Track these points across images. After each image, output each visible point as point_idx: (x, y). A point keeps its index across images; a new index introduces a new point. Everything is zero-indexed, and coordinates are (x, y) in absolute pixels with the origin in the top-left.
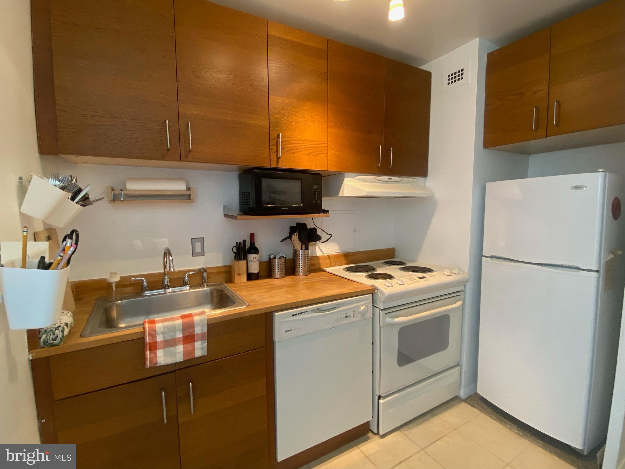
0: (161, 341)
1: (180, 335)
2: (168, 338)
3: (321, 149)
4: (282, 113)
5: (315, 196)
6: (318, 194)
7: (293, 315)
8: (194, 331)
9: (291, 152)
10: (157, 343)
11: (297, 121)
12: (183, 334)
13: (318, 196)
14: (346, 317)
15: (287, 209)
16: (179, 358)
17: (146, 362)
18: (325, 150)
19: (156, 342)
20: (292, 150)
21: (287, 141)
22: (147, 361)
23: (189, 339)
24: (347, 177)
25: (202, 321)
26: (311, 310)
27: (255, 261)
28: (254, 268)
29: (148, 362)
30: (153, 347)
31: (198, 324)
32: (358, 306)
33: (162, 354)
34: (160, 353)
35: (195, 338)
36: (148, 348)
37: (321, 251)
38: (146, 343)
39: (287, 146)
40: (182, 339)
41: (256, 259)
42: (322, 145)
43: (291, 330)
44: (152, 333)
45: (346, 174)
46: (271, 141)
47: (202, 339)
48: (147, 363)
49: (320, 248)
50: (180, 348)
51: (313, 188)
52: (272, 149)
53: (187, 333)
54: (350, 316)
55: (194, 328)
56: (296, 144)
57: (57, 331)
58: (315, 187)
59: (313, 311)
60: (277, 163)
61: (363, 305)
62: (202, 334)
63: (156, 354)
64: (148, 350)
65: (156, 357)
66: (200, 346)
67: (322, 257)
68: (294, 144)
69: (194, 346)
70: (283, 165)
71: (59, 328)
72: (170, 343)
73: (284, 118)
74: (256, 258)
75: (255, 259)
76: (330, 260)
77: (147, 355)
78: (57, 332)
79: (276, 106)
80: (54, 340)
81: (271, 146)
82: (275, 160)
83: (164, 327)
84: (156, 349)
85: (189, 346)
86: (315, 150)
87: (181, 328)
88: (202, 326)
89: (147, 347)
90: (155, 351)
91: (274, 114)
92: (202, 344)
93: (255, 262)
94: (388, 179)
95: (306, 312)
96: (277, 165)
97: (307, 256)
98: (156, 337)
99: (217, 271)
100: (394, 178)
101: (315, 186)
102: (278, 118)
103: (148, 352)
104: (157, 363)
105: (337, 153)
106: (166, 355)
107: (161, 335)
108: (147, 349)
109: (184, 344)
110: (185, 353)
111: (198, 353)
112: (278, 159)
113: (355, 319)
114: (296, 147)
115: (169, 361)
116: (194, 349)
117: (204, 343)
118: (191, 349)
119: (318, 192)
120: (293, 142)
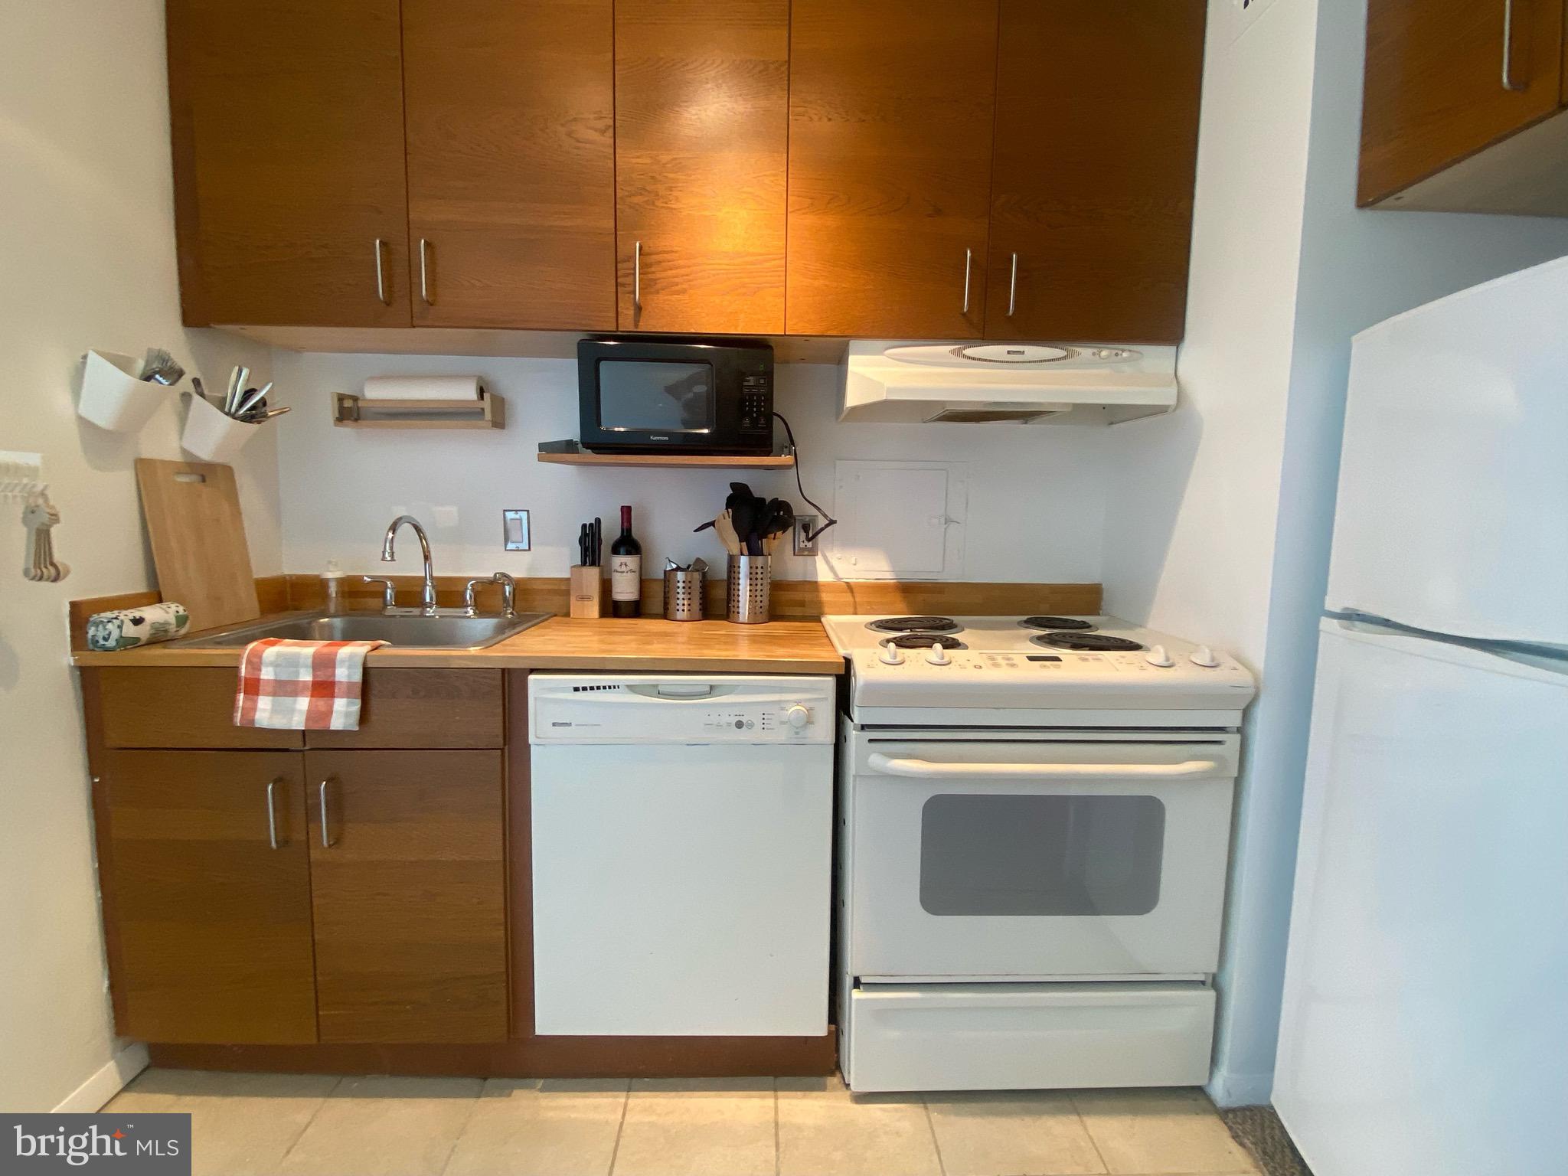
0: (268, 680)
1: (306, 676)
2: (284, 677)
3: (766, 276)
4: (649, 192)
5: (751, 406)
6: (759, 401)
7: (576, 689)
8: (334, 675)
9: (676, 288)
10: (261, 682)
11: (692, 207)
12: (314, 676)
13: (759, 407)
14: (739, 725)
15: (667, 438)
16: (298, 723)
17: (235, 715)
18: (779, 276)
19: (258, 680)
20: (677, 285)
21: (664, 261)
22: (237, 711)
23: (323, 688)
24: (857, 353)
25: (352, 656)
26: (628, 686)
27: (624, 572)
28: (625, 589)
29: (239, 714)
30: (254, 687)
31: (343, 661)
32: (780, 702)
33: (269, 707)
34: (264, 703)
35: (336, 691)
36: (243, 687)
37: (832, 569)
38: (240, 677)
39: (664, 274)
40: (311, 684)
41: (628, 568)
42: (768, 265)
43: (569, 724)
44: (255, 660)
45: (854, 344)
46: (620, 266)
47: (348, 694)
48: (237, 716)
49: (827, 562)
50: (303, 703)
51: (746, 384)
52: (623, 285)
53: (322, 677)
54: (752, 726)
55: (334, 667)
56: (689, 267)
57: (110, 624)
58: (751, 381)
59: (632, 688)
60: (635, 321)
61: (798, 702)
62: (350, 684)
63: (255, 702)
64: (243, 691)
65: (254, 709)
66: (344, 709)
67: (828, 585)
68: (685, 267)
69: (331, 706)
70: (652, 324)
71: (114, 621)
72: (285, 688)
73: (656, 204)
74: (626, 565)
75: (623, 566)
76: (854, 597)
77: (239, 701)
78: (110, 626)
79: (633, 176)
80: (105, 639)
81: (620, 277)
82: (631, 312)
83: (278, 655)
84: (257, 693)
85: (321, 703)
86: (746, 280)
87: (310, 661)
88: (350, 667)
89: (240, 685)
90: (255, 697)
91: (629, 196)
92: (348, 705)
93: (625, 574)
94: (1009, 352)
95: (614, 687)
96: (636, 326)
97: (759, 573)
98: (260, 670)
99: (550, 587)
100: (1032, 351)
101: (751, 378)
102: (638, 204)
103: (241, 696)
104: (253, 721)
105: (816, 283)
106: (274, 711)
107: (271, 669)
108: (240, 689)
109: (312, 696)
110: (311, 715)
111: (337, 723)
112: (639, 309)
113: (767, 737)
114: (687, 275)
115: (279, 723)
116: (329, 712)
117: (354, 704)
118: (323, 709)
119: (759, 396)
120: (681, 262)
